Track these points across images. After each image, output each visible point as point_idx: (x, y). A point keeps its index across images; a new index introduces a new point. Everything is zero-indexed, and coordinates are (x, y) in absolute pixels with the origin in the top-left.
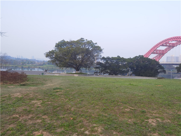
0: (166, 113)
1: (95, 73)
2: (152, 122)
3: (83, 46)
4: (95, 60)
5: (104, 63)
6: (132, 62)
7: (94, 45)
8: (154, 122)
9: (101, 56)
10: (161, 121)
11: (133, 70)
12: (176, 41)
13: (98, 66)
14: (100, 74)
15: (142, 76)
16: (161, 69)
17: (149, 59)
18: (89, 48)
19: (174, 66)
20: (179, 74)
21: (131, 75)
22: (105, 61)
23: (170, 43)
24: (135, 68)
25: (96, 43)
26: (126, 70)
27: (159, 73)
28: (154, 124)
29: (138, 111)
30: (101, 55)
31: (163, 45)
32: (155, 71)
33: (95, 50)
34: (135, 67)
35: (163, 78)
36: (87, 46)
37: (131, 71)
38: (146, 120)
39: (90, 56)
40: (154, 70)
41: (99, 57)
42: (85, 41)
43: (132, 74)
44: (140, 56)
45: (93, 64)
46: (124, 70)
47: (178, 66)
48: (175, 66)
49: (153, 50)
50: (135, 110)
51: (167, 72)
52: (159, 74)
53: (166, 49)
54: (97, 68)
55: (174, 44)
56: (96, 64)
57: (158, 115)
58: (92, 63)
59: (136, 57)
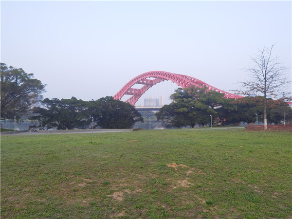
0: (138, 180)
1: (31, 127)
2: (118, 197)
3: (5, 78)
4: (30, 105)
5: (48, 109)
6: (95, 108)
7: (27, 77)
8: (120, 196)
9: (41, 97)
10: (130, 193)
11: (98, 120)
12: (154, 77)
13: (35, 115)
14: (40, 130)
15: (111, 128)
16: (137, 116)
17: (121, 102)
18: (16, 82)
19: (153, 111)
20: (160, 122)
21: (94, 128)
22: (49, 106)
23: (148, 80)
24: (102, 117)
25: (32, 74)
26: (87, 120)
27: (134, 122)
28: (120, 199)
29: (99, 184)
30: (42, 94)
31: (139, 83)
32: (129, 120)
33: (30, 86)
34: (101, 114)
35: (141, 129)
36: (13, 79)
37: (94, 121)
38: (109, 196)
39: (19, 97)
40: (129, 118)
41: (39, 98)
42: (9, 69)
43: (96, 126)
44: (107, 97)
45: (27, 111)
46: (84, 120)
47: (158, 111)
48: (155, 112)
49: (126, 89)
50: (94, 183)
51: (145, 120)
52: (135, 124)
53: (143, 88)
54: (34, 118)
55: (152, 81)
56: (31, 112)
57: (126, 185)
58: (24, 110)
59: (103, 98)
